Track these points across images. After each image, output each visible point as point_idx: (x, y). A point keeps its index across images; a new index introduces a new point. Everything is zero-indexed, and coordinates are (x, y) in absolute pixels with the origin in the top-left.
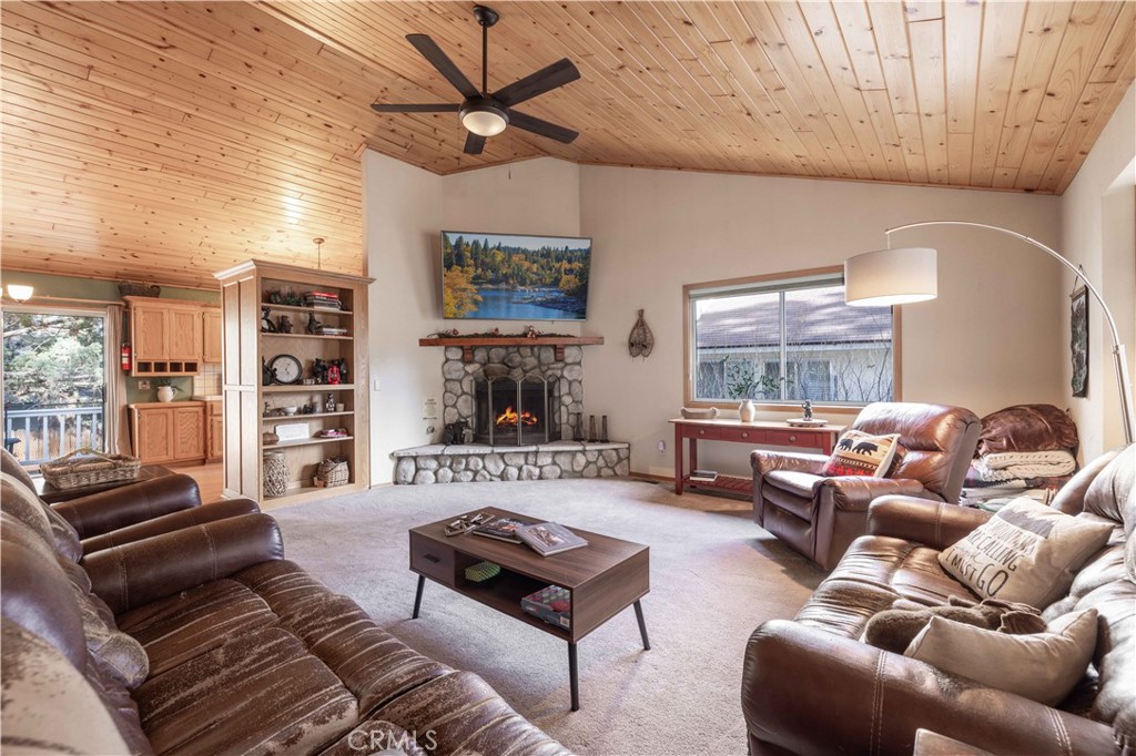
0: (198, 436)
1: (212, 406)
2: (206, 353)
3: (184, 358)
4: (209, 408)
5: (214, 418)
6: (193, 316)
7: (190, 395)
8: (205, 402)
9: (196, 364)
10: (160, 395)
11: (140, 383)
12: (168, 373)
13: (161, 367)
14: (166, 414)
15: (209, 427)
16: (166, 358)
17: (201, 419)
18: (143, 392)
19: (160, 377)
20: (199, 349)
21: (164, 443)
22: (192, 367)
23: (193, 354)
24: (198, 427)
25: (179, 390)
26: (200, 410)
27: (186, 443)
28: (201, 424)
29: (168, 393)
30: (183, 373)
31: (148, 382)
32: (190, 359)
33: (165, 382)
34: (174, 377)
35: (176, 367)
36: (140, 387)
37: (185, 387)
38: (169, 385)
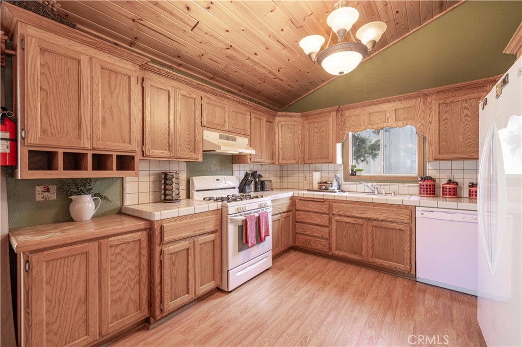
0: (139, 282)
1: (162, 227)
2: (147, 141)
3: (114, 146)
4: (157, 232)
5: (165, 249)
6: (129, 77)
7: (117, 204)
8: (151, 223)
9: (133, 158)
10: (73, 209)
11: (39, 189)
12: (88, 173)
13: (74, 160)
14: (87, 253)
15: (157, 265)
16: (86, 145)
17: (145, 252)
18: (44, 205)
19: (74, 180)
20: (136, 135)
21: (82, 310)
22: (126, 163)
23: (130, 143)
24: (139, 267)
25: (104, 198)
26: (142, 236)
27: (120, 299)
28: (144, 261)
29: (87, 205)
30: (114, 173)
31: (53, 188)
32: (124, 148)
33: (83, 186)
34: (97, 179)
35: (100, 162)
36: (39, 198)
37: (112, 193)
38: (89, 191)
